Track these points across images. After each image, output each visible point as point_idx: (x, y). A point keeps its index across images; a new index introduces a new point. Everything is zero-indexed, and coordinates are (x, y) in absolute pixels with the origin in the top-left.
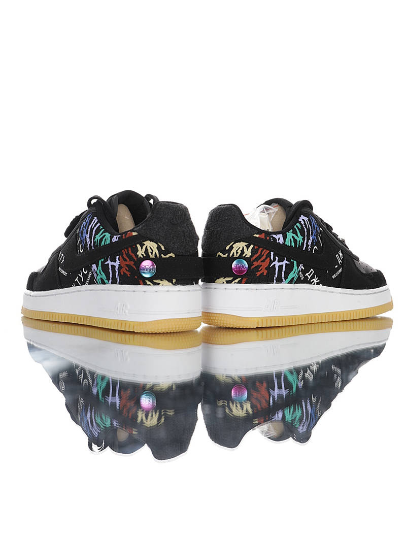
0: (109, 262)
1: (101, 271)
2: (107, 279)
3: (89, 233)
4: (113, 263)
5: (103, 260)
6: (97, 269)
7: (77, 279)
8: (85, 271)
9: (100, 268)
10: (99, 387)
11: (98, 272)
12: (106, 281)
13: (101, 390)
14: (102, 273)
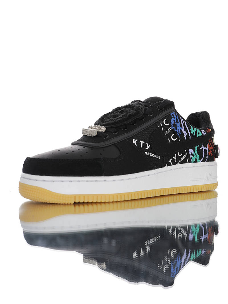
0: (203, 147)
1: (197, 153)
2: (199, 159)
3: (183, 126)
4: (205, 148)
5: (198, 146)
6: (194, 152)
7: (170, 161)
8: (180, 154)
9: (196, 151)
10: (194, 233)
11: (194, 155)
12: (198, 160)
13: (197, 234)
14: (197, 155)
